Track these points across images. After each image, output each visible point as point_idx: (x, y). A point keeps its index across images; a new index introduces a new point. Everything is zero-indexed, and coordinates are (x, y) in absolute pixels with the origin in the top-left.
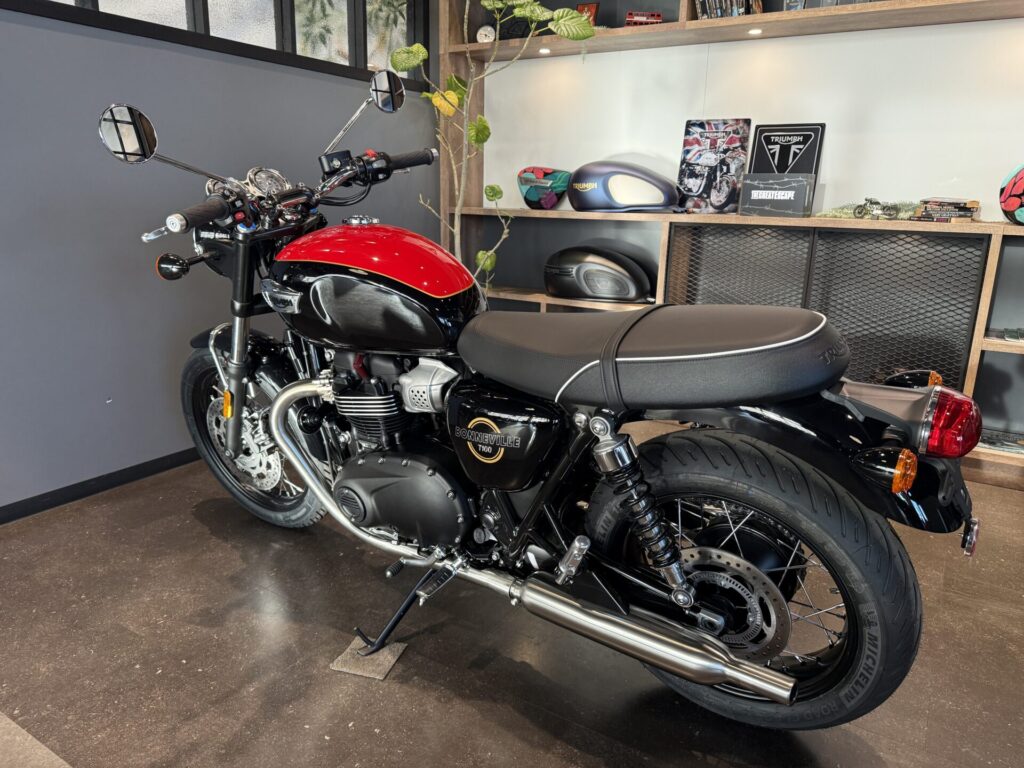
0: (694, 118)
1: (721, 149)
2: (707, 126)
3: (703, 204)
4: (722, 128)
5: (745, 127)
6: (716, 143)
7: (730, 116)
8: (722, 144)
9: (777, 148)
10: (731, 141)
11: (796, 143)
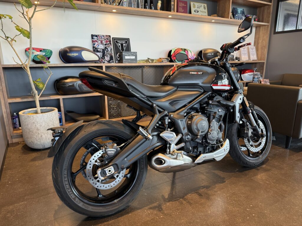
0: (94, 34)
1: (104, 44)
2: (98, 37)
3: (103, 60)
4: (103, 37)
5: (110, 38)
6: (102, 42)
7: (105, 34)
8: (104, 42)
9: (120, 44)
10: (107, 42)
11: (124, 43)
